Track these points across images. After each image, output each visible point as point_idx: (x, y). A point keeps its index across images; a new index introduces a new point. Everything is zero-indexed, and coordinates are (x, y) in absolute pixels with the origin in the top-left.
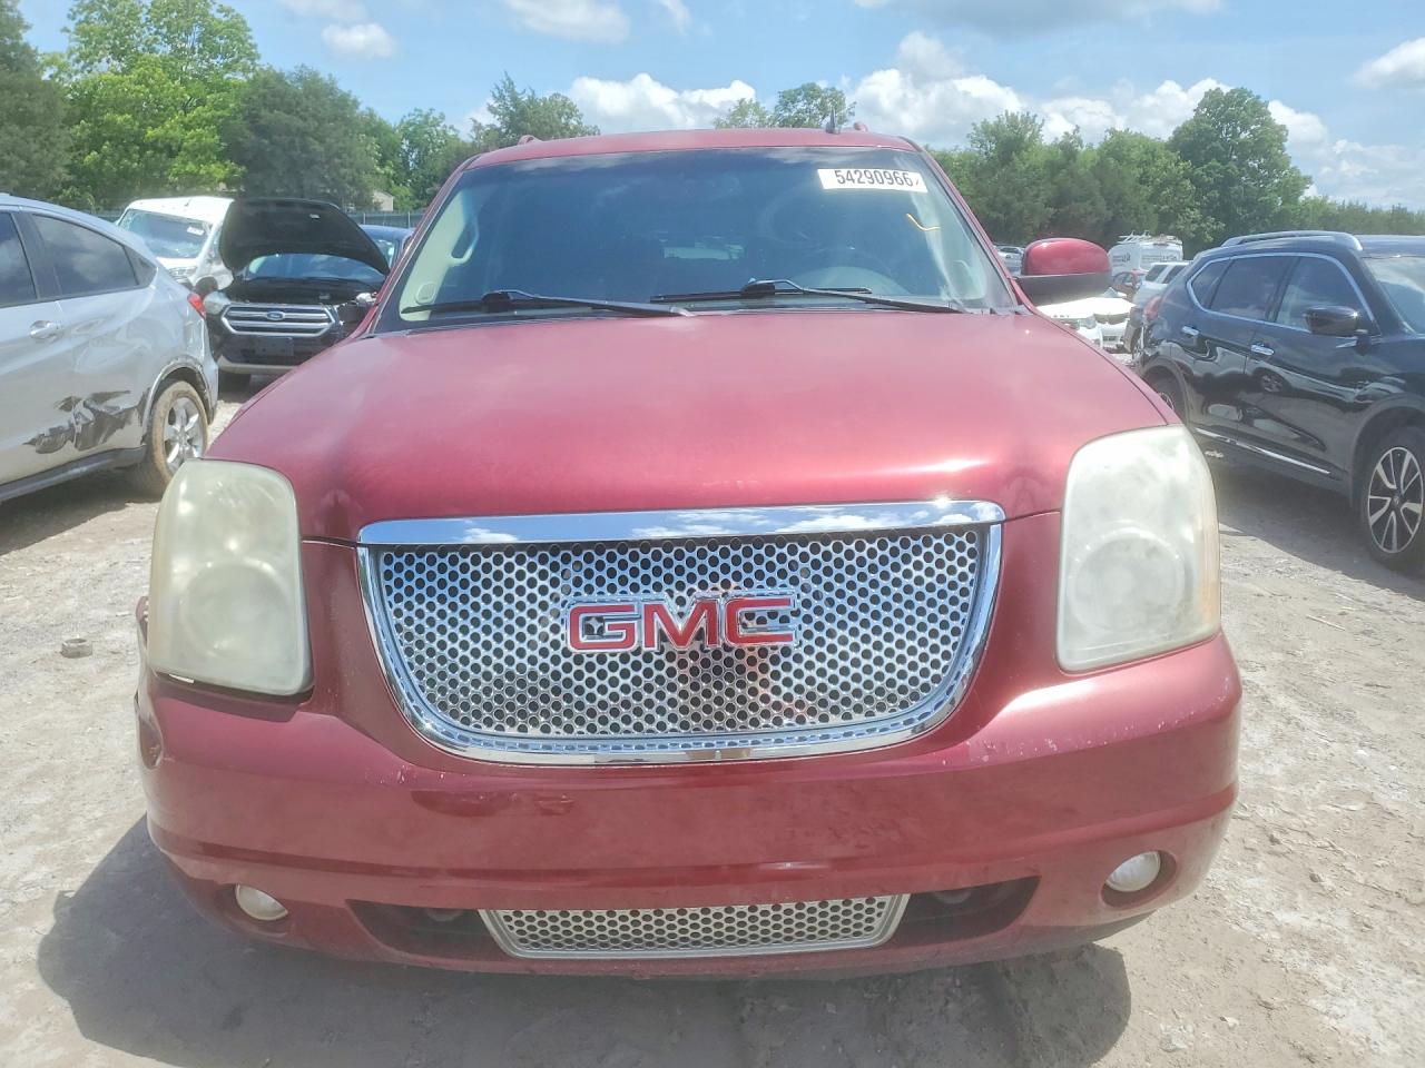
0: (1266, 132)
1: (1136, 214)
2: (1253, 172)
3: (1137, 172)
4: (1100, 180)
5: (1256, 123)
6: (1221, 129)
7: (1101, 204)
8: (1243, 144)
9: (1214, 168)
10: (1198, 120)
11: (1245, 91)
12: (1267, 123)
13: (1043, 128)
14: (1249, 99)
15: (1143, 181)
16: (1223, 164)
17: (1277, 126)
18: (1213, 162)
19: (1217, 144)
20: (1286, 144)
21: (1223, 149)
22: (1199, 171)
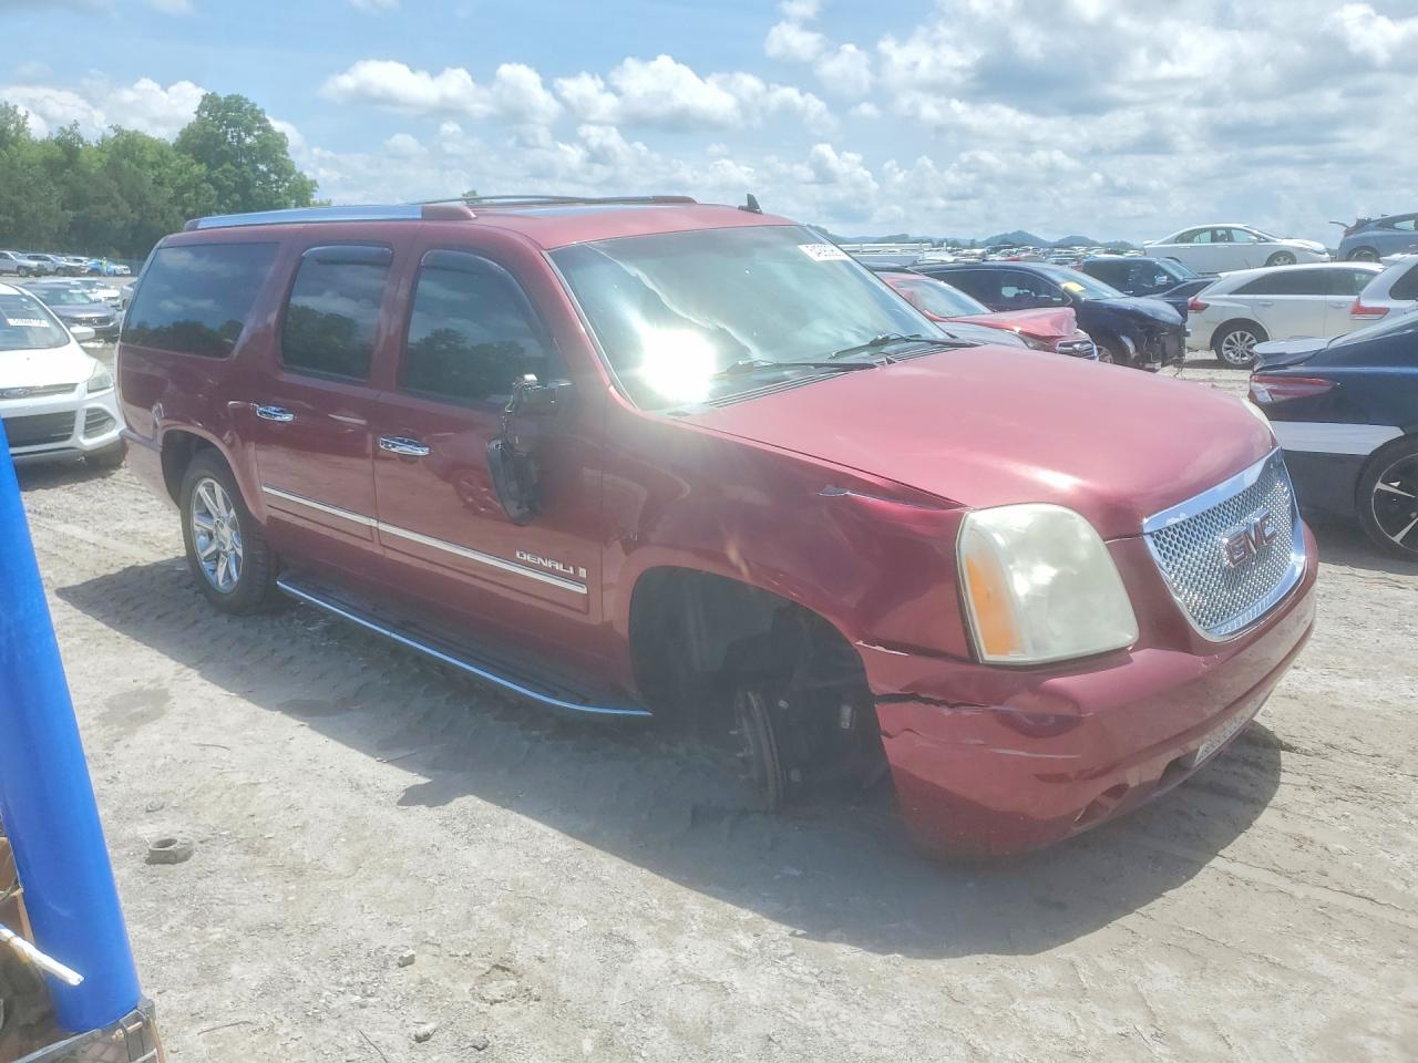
0: (268, 138)
1: (163, 217)
2: (265, 176)
3: (151, 174)
4: (116, 180)
5: (258, 129)
6: (226, 133)
7: (125, 207)
8: (250, 148)
9: (230, 171)
10: (201, 122)
11: (242, 98)
12: (267, 129)
13: (28, 120)
14: (247, 106)
15: (159, 182)
16: (237, 168)
17: (277, 133)
18: (227, 166)
19: (225, 147)
20: (288, 150)
21: (232, 153)
22: (216, 173)
